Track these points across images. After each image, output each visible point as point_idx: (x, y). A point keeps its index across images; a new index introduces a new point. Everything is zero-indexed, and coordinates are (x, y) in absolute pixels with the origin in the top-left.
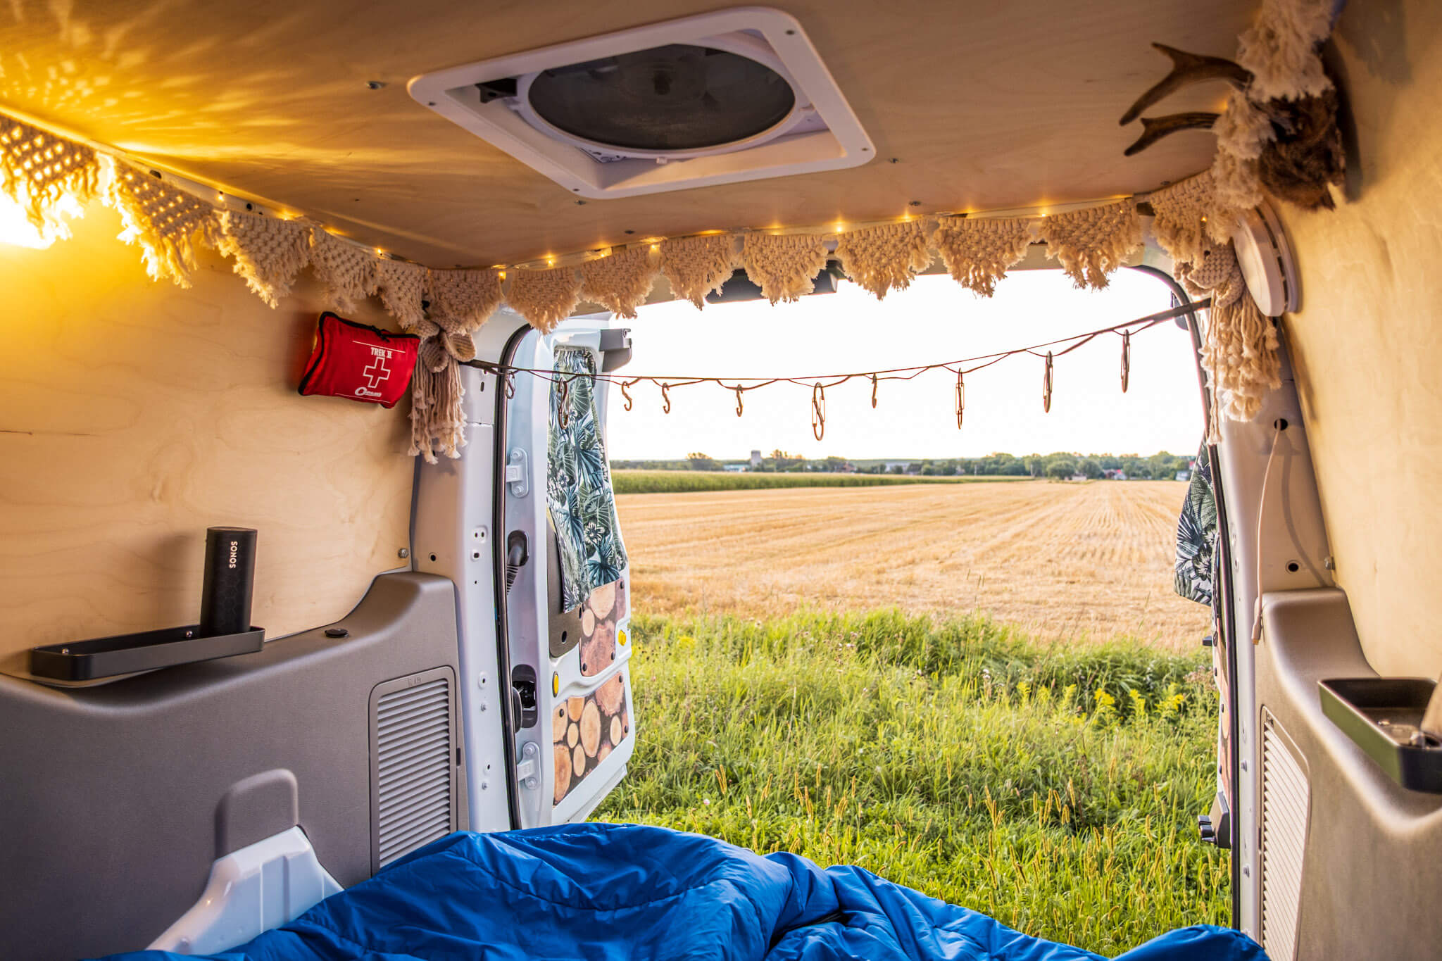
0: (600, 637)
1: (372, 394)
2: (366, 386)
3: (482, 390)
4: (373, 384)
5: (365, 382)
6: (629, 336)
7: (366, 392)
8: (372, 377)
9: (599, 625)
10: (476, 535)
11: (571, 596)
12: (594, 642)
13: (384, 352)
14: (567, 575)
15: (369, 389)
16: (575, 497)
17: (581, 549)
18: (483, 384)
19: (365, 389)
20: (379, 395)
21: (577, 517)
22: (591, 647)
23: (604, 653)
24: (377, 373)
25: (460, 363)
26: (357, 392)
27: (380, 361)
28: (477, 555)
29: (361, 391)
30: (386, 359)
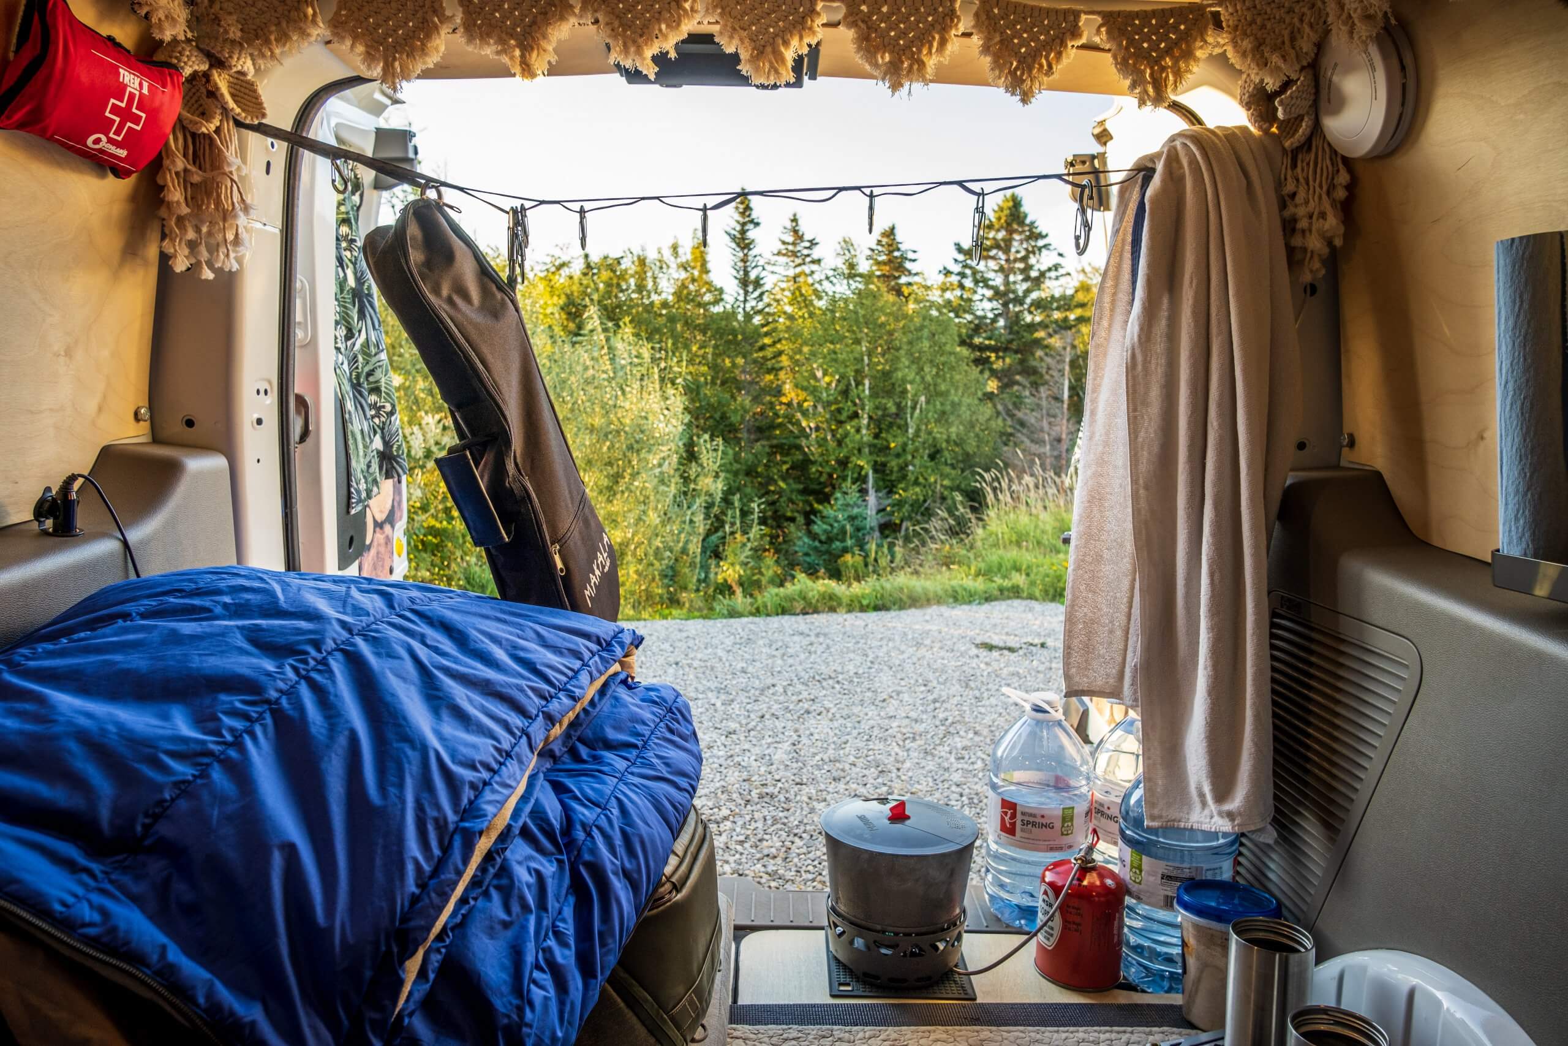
0: (379, 545)
1: (112, 149)
2: (107, 135)
3: (268, 172)
4: (117, 133)
5: (105, 126)
6: (415, 141)
7: (104, 144)
8: (118, 119)
9: (378, 529)
10: (258, 392)
11: (358, 492)
12: (373, 551)
13: (137, 81)
14: (354, 463)
15: (111, 141)
16: (355, 357)
17: (366, 429)
18: (268, 164)
19: (104, 138)
20: (123, 153)
21: (359, 384)
22: (370, 558)
23: (383, 566)
24: (126, 115)
25: (239, 124)
26: (90, 141)
27: (132, 96)
28: (259, 422)
29: (97, 141)
30: (141, 94)
